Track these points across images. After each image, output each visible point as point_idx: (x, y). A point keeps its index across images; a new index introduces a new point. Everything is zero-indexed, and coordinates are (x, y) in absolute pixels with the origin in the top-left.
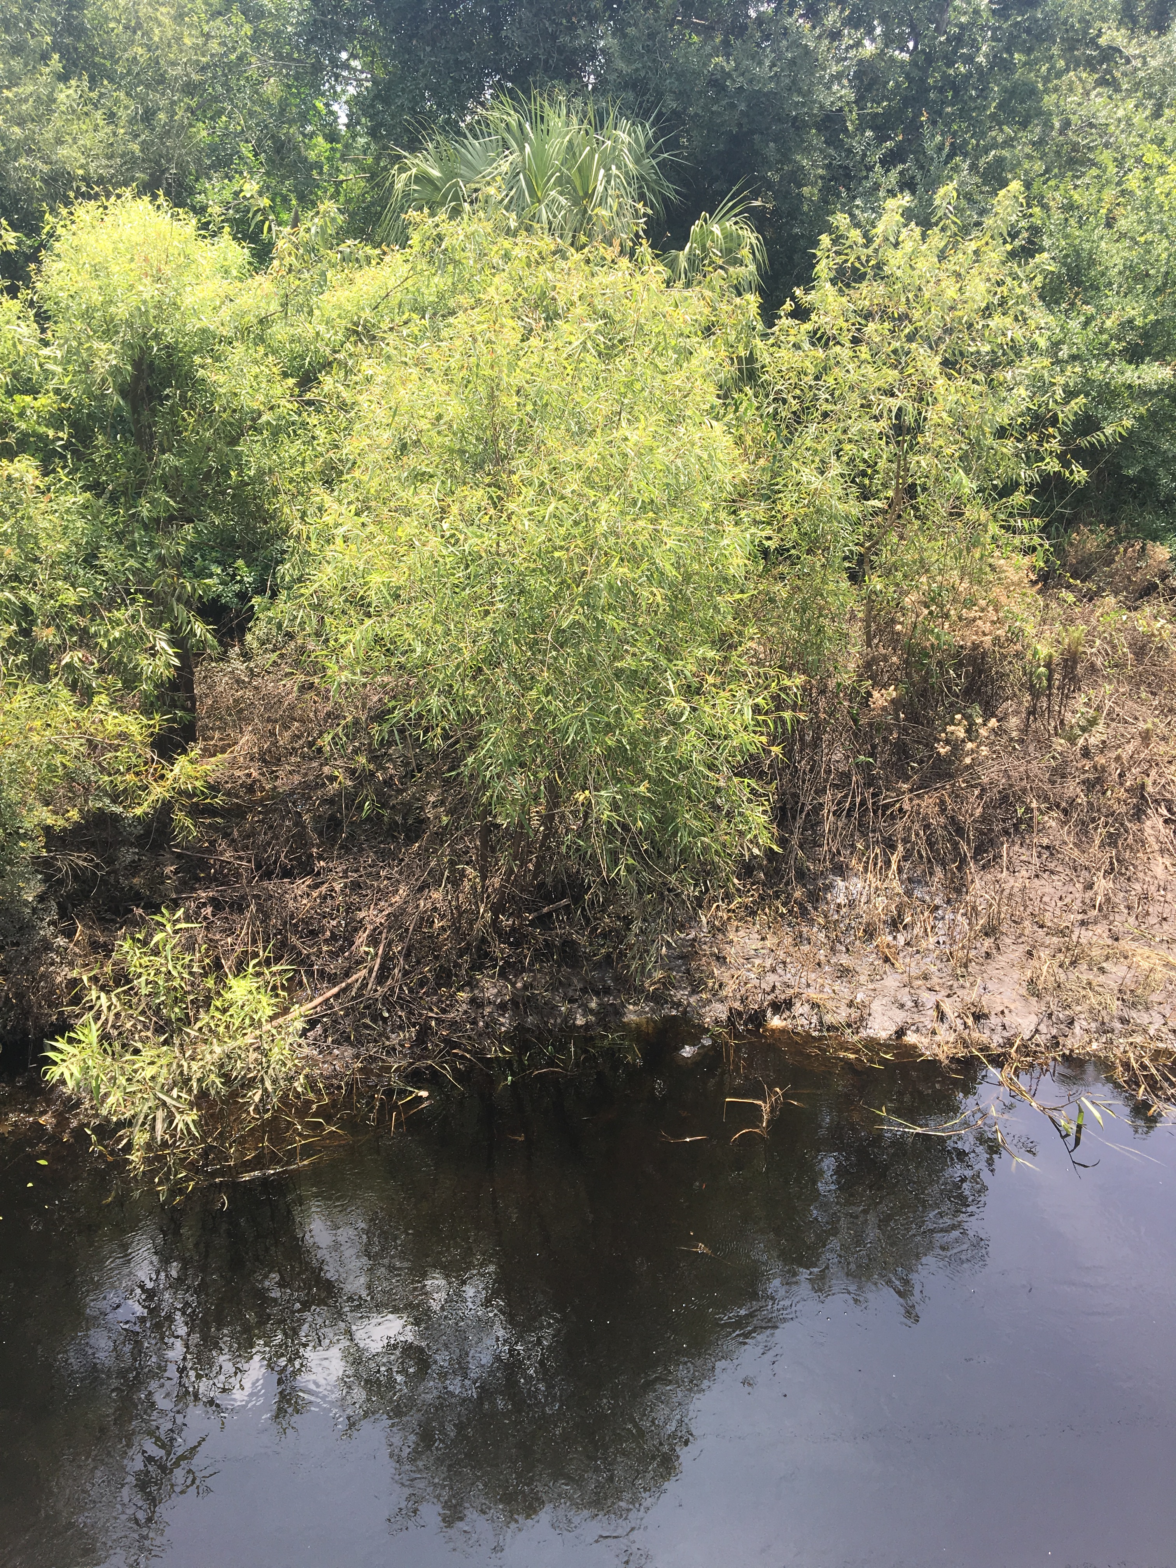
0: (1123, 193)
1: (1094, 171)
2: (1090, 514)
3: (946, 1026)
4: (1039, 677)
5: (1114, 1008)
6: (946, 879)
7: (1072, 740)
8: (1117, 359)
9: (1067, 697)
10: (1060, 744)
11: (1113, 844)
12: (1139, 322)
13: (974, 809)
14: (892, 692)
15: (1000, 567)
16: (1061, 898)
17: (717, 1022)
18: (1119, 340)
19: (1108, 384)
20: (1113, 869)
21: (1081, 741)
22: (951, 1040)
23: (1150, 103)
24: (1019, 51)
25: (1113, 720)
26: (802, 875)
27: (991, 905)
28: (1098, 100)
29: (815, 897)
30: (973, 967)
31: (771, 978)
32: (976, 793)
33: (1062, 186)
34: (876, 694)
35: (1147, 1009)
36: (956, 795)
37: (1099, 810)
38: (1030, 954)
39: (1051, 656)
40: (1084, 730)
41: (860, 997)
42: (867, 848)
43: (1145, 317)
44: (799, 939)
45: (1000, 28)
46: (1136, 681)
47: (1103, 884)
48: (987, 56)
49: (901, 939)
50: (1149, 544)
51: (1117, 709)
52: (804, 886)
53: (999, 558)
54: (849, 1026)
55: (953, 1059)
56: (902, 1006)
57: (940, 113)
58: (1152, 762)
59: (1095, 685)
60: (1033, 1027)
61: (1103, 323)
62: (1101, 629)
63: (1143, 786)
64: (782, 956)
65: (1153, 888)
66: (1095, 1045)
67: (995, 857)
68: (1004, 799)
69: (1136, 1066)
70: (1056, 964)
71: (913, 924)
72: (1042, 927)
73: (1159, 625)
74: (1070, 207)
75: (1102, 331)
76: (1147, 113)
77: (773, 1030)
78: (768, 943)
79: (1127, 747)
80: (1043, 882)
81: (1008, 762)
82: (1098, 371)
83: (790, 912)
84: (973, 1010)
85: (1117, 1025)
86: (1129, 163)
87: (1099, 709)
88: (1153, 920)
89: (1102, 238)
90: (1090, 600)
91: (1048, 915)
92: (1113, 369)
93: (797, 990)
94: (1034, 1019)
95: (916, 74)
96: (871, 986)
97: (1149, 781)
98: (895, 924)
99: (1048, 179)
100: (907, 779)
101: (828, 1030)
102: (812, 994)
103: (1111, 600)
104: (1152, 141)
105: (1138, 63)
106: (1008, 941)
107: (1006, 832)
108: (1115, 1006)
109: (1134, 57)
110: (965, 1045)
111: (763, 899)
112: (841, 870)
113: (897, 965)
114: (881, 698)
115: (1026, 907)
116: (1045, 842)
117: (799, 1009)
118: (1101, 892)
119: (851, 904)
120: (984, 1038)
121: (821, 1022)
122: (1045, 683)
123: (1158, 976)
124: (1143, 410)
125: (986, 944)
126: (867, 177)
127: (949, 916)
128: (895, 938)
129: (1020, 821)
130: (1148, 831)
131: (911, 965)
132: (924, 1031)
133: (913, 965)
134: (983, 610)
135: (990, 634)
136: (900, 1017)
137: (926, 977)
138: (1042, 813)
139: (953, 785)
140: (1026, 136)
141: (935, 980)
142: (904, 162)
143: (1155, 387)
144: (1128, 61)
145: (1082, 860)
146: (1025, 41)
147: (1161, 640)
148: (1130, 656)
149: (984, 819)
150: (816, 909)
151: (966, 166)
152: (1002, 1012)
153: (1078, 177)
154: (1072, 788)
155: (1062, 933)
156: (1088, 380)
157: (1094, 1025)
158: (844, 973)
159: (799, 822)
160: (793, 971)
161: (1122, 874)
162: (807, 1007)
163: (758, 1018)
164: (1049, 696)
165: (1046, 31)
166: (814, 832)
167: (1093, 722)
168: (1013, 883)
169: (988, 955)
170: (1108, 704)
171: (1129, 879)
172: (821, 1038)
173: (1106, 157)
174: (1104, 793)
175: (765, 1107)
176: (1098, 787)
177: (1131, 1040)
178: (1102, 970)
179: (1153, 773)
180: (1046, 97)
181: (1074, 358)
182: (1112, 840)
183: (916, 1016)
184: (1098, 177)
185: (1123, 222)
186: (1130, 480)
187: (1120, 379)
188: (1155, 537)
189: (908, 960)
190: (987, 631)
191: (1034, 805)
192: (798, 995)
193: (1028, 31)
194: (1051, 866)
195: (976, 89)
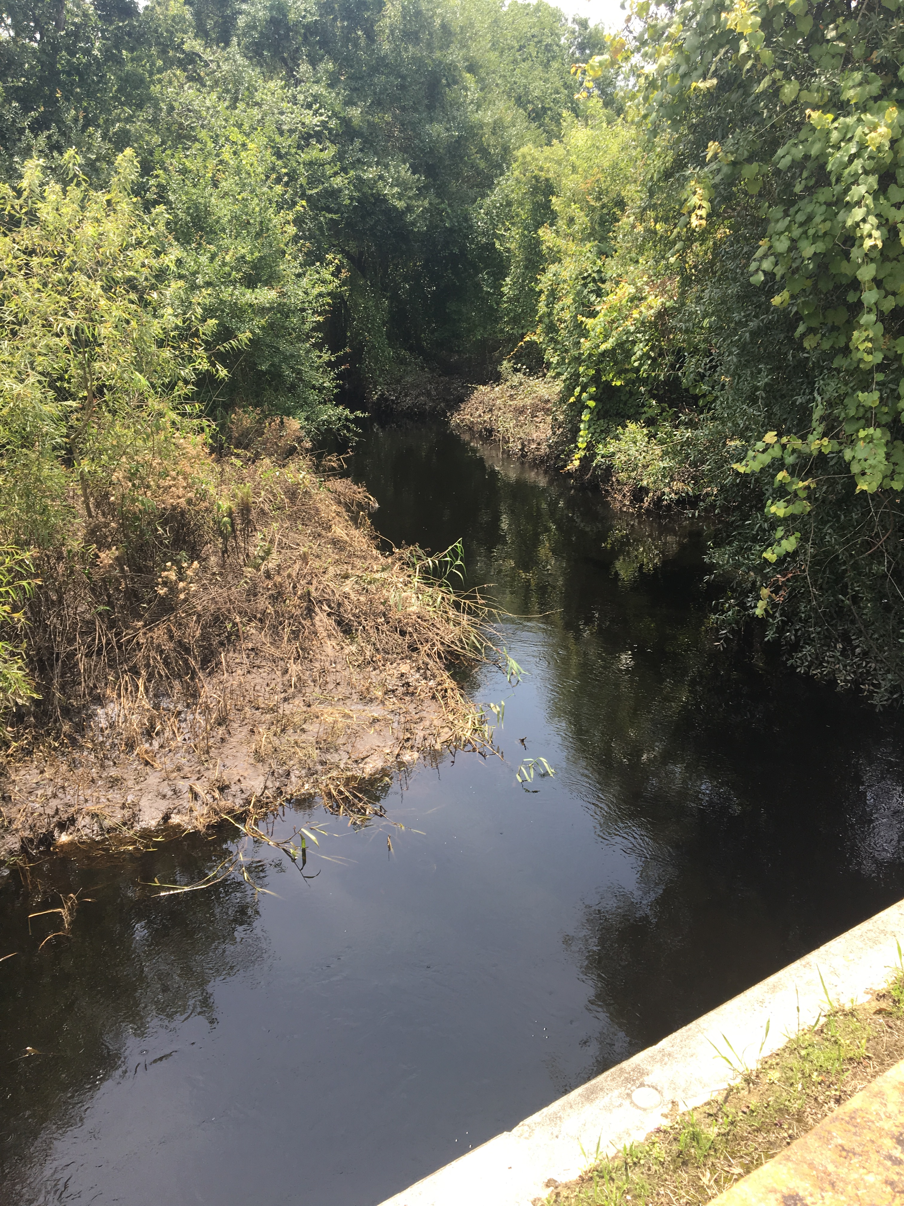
0: (221, 162)
1: (198, 145)
2: (242, 400)
3: (200, 802)
4: (225, 524)
5: (315, 755)
6: (183, 688)
7: (257, 568)
8: (238, 285)
9: (248, 536)
10: (249, 571)
11: (296, 638)
12: (248, 258)
13: (194, 632)
14: (114, 552)
15: (181, 444)
16: (268, 685)
17: (11, 852)
18: (238, 271)
19: (235, 303)
20: (299, 656)
21: (262, 568)
22: (205, 812)
23: (228, 97)
24: (126, 50)
25: (282, 548)
26: (67, 712)
27: (219, 702)
28: (190, 91)
29: (80, 728)
30: (213, 752)
31: (54, 803)
32: (195, 618)
33: (176, 155)
34: (102, 555)
35: (337, 750)
36: (180, 625)
37: (283, 615)
38: (252, 731)
39: (230, 508)
40: (263, 559)
41: (130, 798)
42: (117, 678)
43: (252, 254)
44: (73, 765)
45: (107, 30)
46: (293, 517)
47: (294, 668)
48: (100, 50)
49: (156, 744)
50: (285, 418)
51: (284, 540)
52: (71, 720)
53: (179, 438)
54: (125, 824)
55: (209, 827)
56: (164, 796)
57: (71, 92)
58: (313, 574)
59: (266, 525)
60: (262, 786)
61: (224, 258)
62: (264, 483)
63: (309, 593)
64: (60, 781)
65: (327, 664)
66: (307, 786)
67: (217, 665)
68: (216, 619)
69: (335, 793)
70: (271, 733)
71: (163, 730)
72: (258, 709)
73: (301, 476)
74: (184, 171)
75: (224, 264)
76: (227, 103)
77: (62, 846)
78: (47, 775)
79: (295, 566)
80: (254, 675)
81: (214, 591)
82: (226, 293)
83: (61, 744)
84: (218, 784)
85: (319, 767)
86: (222, 141)
87: (272, 541)
88: (331, 686)
89: (211, 195)
90: (254, 462)
91: (261, 699)
92: (237, 292)
93: (77, 807)
94: (262, 779)
95: (44, 58)
96: (137, 788)
97: (312, 589)
98: (149, 733)
99: (165, 149)
100: (140, 617)
101: (108, 832)
102: (91, 807)
103: (267, 461)
104: (234, 125)
105: (213, 66)
106: (236, 725)
107: (222, 644)
108: (315, 754)
109: (211, 61)
110: (216, 813)
111: (36, 739)
112: (100, 700)
113: (156, 765)
114: (107, 557)
115: (244, 696)
116: (250, 645)
117: (82, 821)
118: (294, 674)
119: (112, 726)
120: (229, 804)
121: (101, 828)
122: (230, 529)
123: (340, 725)
124: (263, 322)
125: (220, 732)
126: (20, 140)
127: (190, 717)
128: (151, 744)
129: (230, 634)
130: (318, 623)
131: (168, 763)
132: (184, 811)
133: (168, 762)
134: (174, 479)
135: (184, 496)
136: (164, 805)
137: (179, 770)
138: (244, 625)
139: (176, 617)
140: (142, 115)
141: (187, 769)
142: (49, 129)
143: (268, 305)
144: (207, 65)
145: (277, 654)
146: (128, 42)
147: (305, 487)
148: (286, 500)
149: (203, 637)
150: (83, 737)
151: (98, 134)
152: (239, 780)
153: (188, 149)
154: (263, 603)
155: (273, 710)
156: (221, 300)
157: (304, 772)
158: (114, 783)
159: (57, 671)
160: (72, 792)
161: (306, 658)
162: (88, 819)
163: (48, 839)
164: (235, 537)
165: (142, 35)
166: (72, 674)
167: (268, 553)
168: (233, 681)
169: (223, 740)
170: (277, 537)
171: (311, 661)
172: (103, 841)
173: (203, 134)
174: (284, 602)
175: (64, 912)
176: (280, 600)
177: (329, 775)
178: (303, 731)
179: (314, 582)
180: (152, 87)
181: (208, 284)
182: (295, 634)
183: (176, 801)
184: (201, 149)
185: (224, 184)
186: (264, 373)
187: (243, 300)
188: (289, 413)
189: (163, 760)
190: (180, 495)
191: (238, 620)
192: (79, 811)
193: (129, 34)
194: (257, 662)
195: (97, 75)
